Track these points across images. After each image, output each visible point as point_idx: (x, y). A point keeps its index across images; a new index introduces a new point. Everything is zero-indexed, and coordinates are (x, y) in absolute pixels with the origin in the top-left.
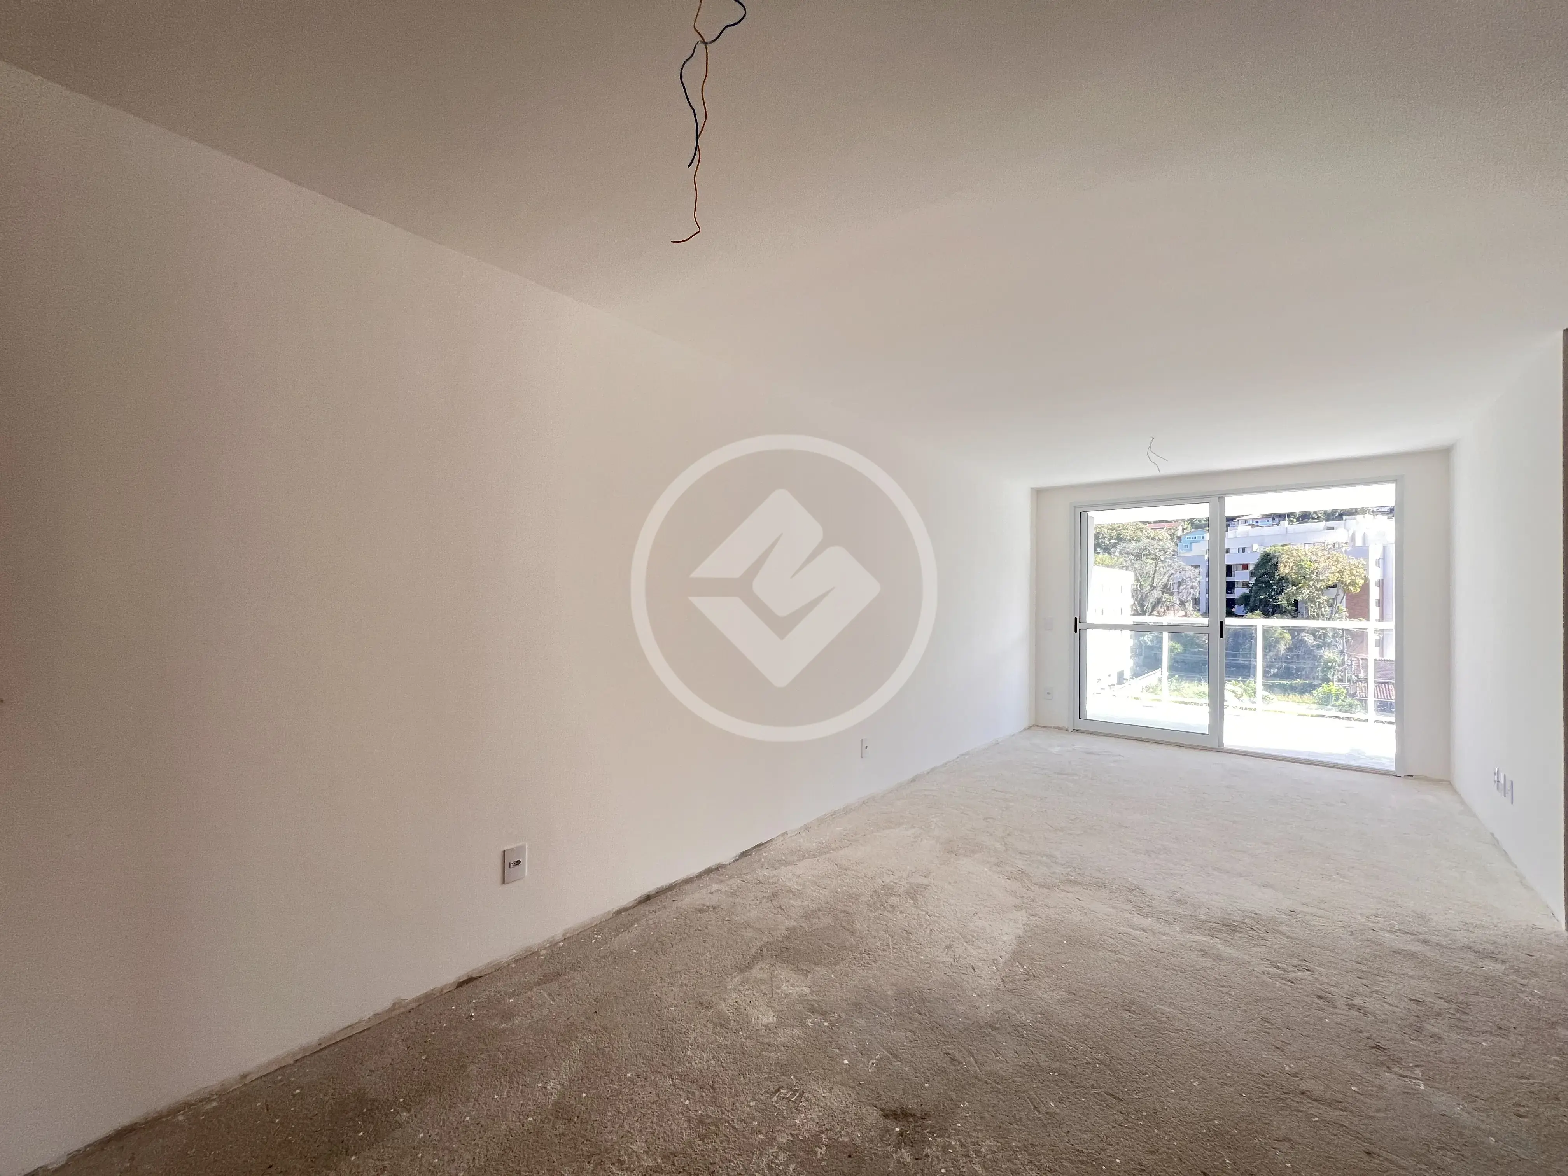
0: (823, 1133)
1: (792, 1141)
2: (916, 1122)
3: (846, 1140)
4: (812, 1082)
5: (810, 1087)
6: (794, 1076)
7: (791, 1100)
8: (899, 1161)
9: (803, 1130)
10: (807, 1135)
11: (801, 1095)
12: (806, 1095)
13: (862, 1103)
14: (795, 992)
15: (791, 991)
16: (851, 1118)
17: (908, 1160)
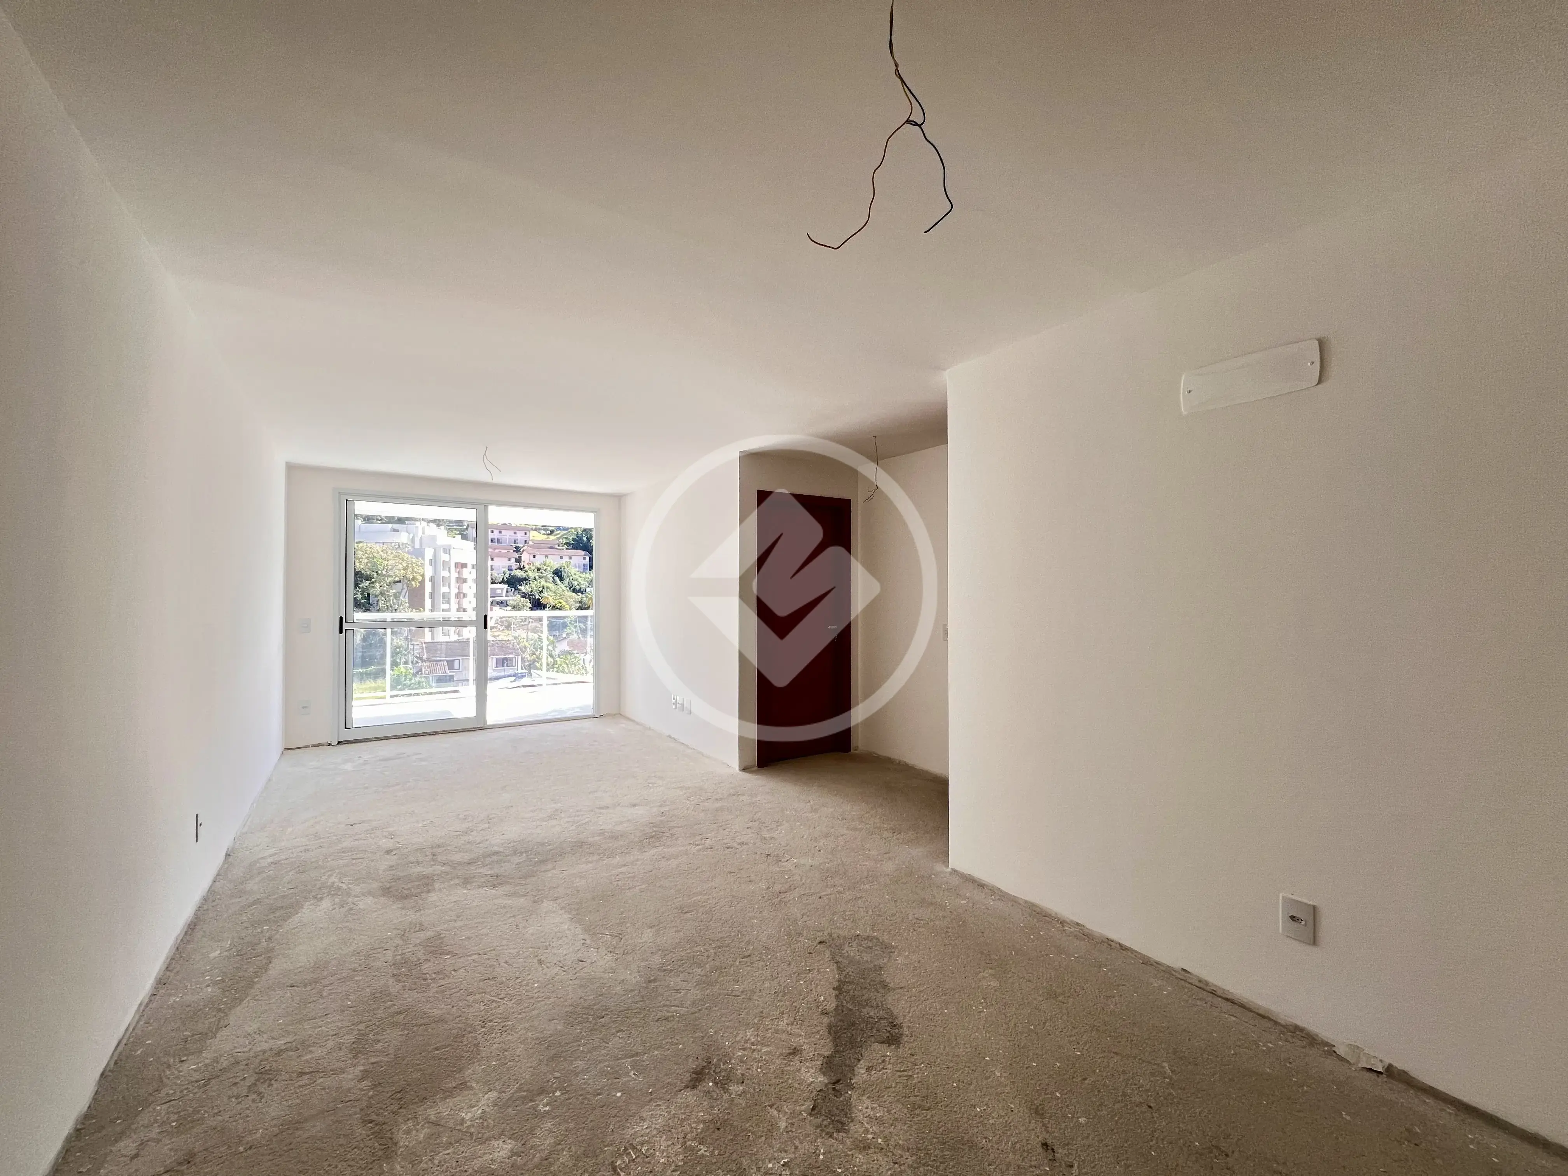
0: (685, 1142)
1: (680, 1173)
2: (710, 1069)
3: (702, 1126)
4: (624, 1132)
5: (629, 1136)
6: (606, 1146)
7: (634, 1160)
8: (740, 1095)
9: (674, 1159)
10: (681, 1157)
11: (634, 1148)
12: (635, 1143)
13: (672, 1100)
14: (484, 1108)
15: (480, 1111)
16: (682, 1113)
17: (741, 1088)
